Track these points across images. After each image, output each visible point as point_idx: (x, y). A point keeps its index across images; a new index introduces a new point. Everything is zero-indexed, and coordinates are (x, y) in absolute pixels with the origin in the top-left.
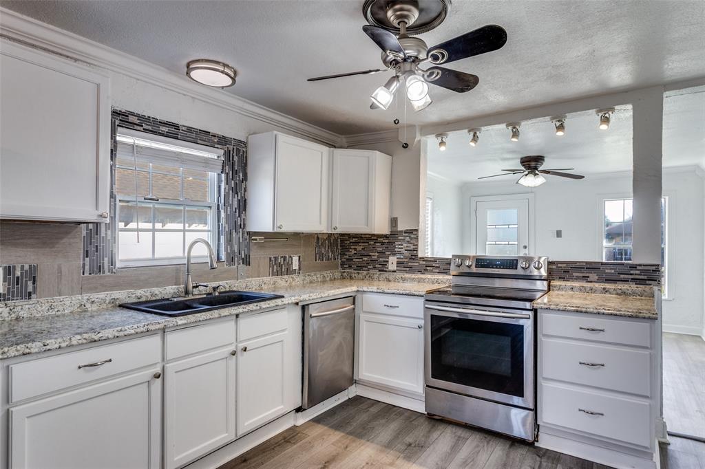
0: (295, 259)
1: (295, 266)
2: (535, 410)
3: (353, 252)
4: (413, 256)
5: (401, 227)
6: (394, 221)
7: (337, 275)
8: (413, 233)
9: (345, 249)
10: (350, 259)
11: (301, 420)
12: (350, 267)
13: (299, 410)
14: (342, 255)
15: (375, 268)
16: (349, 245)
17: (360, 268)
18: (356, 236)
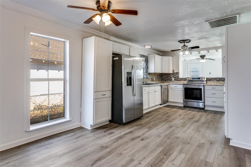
0: (154, 78)
1: (154, 80)
2: (204, 103)
3: (164, 77)
4: (178, 78)
5: (175, 72)
6: (173, 71)
7: (161, 82)
8: (178, 73)
9: (162, 77)
10: (163, 79)
11: (161, 106)
12: (163, 80)
13: (161, 104)
14: (161, 78)
15: (169, 80)
16: (163, 76)
17: (165, 80)
18: (165, 74)
